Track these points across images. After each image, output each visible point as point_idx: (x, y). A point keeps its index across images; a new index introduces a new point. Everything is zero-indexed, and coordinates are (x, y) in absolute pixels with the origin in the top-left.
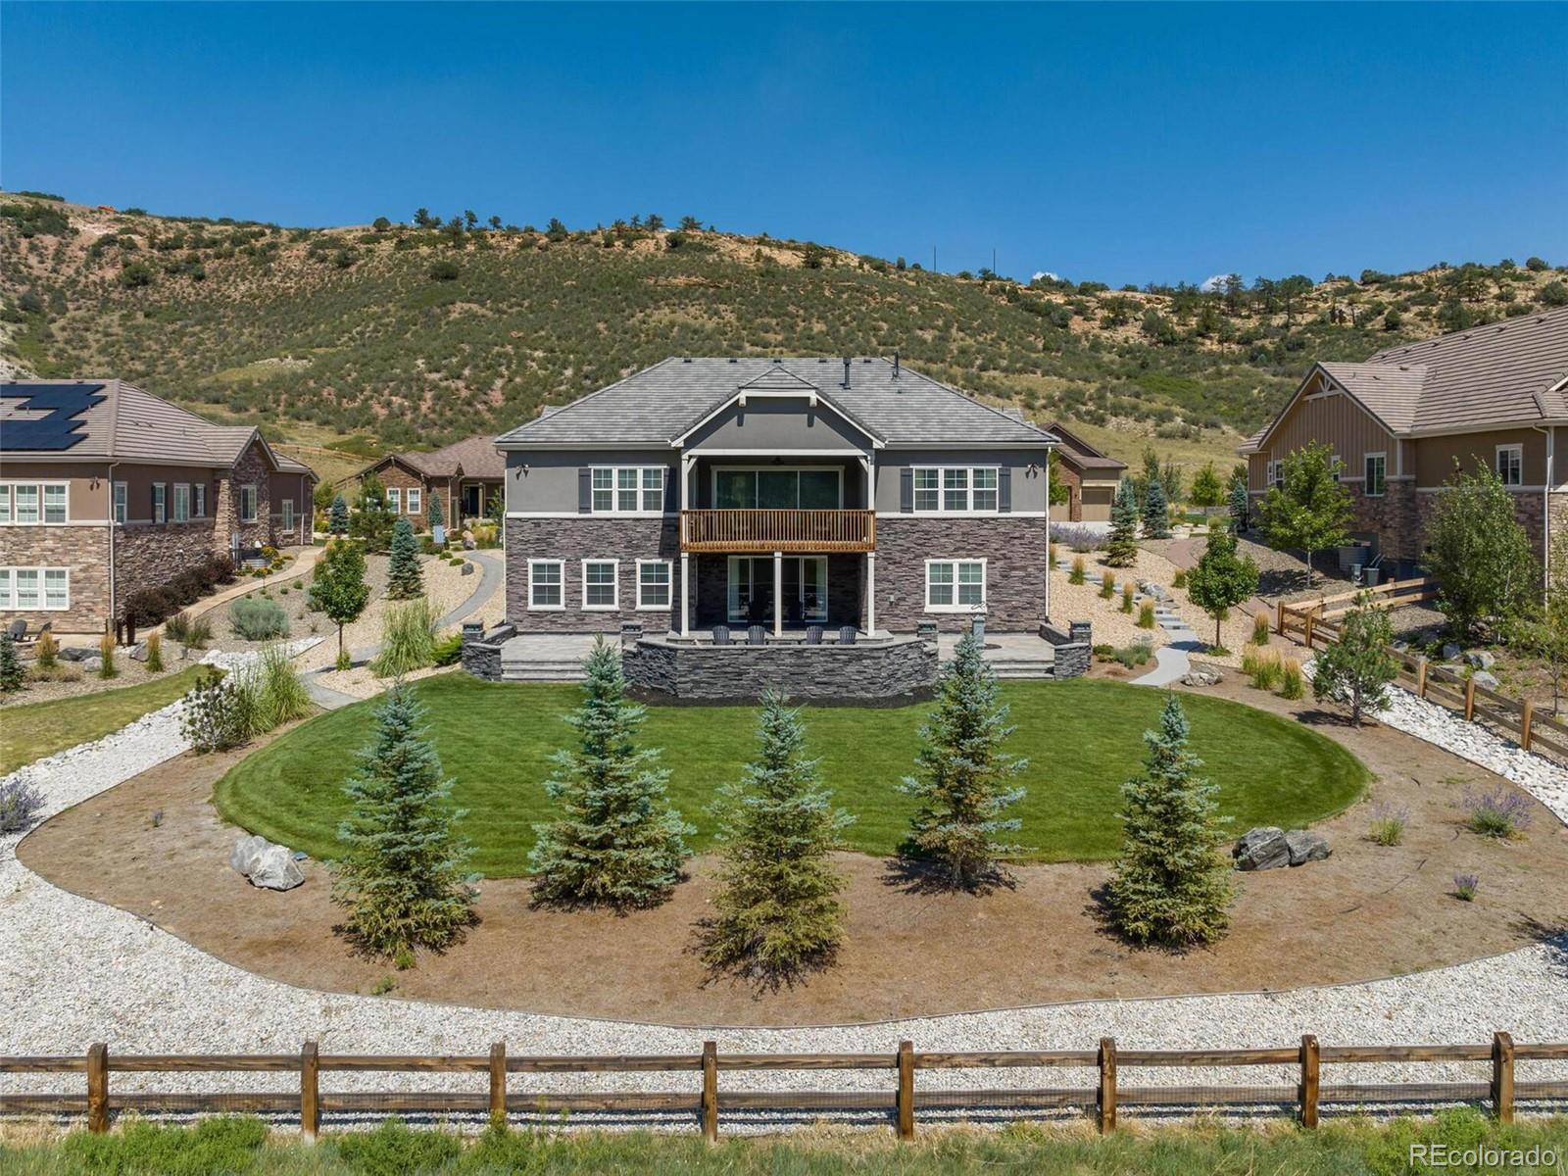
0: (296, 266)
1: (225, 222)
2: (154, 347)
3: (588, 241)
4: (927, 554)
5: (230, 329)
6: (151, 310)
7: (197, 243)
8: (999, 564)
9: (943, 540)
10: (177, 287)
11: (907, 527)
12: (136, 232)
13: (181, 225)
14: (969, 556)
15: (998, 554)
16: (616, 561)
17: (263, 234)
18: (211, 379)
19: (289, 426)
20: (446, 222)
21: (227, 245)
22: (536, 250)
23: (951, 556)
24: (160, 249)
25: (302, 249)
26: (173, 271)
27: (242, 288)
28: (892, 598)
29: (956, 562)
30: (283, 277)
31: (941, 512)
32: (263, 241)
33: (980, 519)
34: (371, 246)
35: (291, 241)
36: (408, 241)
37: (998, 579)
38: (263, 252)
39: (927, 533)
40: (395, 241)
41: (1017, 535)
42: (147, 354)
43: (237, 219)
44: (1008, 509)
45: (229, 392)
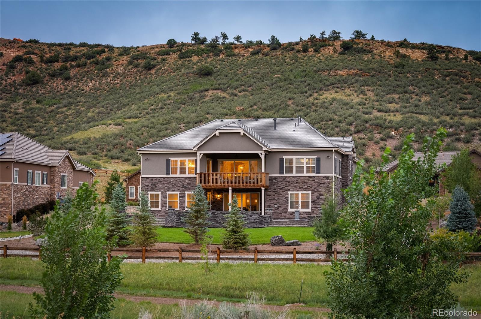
0: (121, 70)
1: (83, 45)
2: (41, 120)
3: (293, 49)
4: (289, 190)
5: (83, 109)
6: (40, 98)
7: (67, 59)
8: (316, 193)
9: (295, 185)
10: (55, 85)
11: (282, 180)
12: (33, 53)
13: (58, 48)
14: (304, 190)
15: (315, 190)
16: (178, 193)
17: (103, 52)
18: (70, 137)
19: (107, 162)
20: (209, 40)
21: (83, 59)
22: (260, 55)
23: (298, 190)
24: (46, 63)
25: (125, 59)
26: (53, 76)
27: (91, 84)
28: (276, 206)
29: (300, 193)
30: (114, 77)
31: (294, 174)
32: (104, 56)
33: (309, 177)
34: (165, 57)
35: (119, 55)
36: (186, 53)
37: (315, 199)
38: (103, 63)
39: (289, 182)
40: (179, 53)
41: (322, 182)
42: (37, 124)
43: (90, 43)
44: (319, 173)
45: (78, 145)
